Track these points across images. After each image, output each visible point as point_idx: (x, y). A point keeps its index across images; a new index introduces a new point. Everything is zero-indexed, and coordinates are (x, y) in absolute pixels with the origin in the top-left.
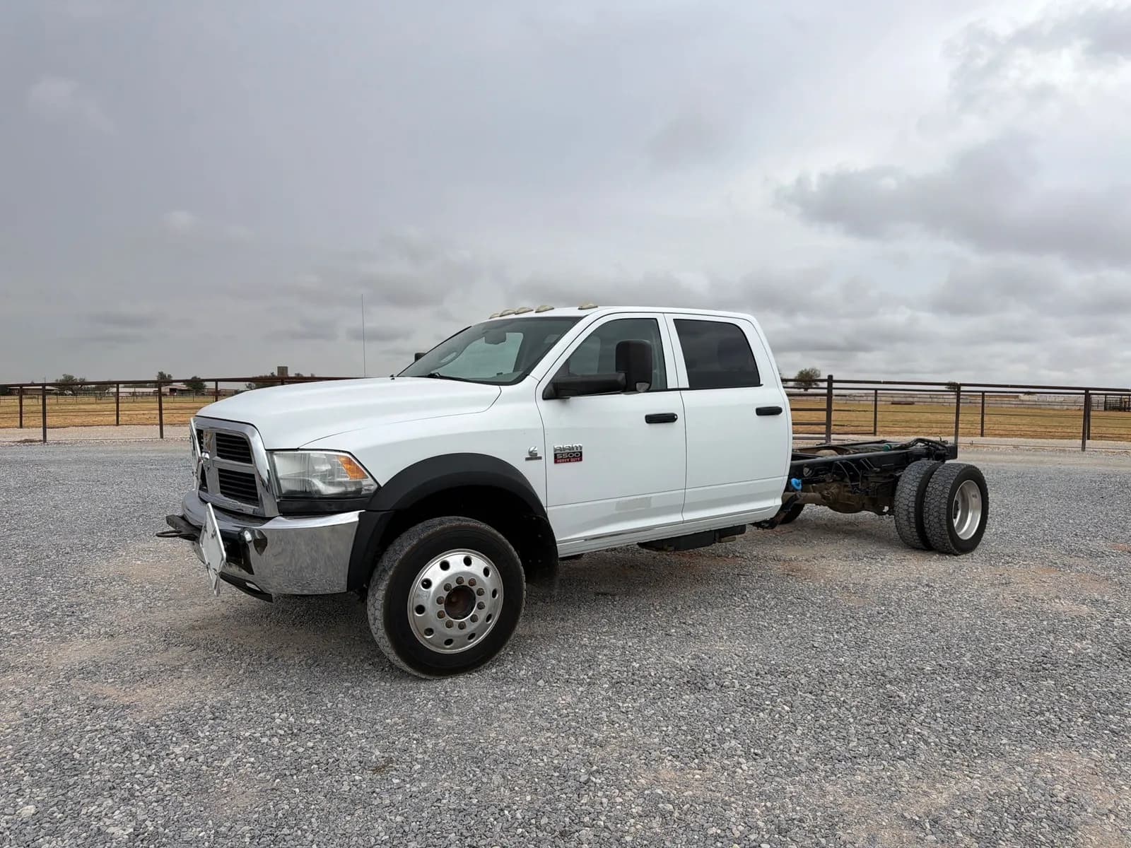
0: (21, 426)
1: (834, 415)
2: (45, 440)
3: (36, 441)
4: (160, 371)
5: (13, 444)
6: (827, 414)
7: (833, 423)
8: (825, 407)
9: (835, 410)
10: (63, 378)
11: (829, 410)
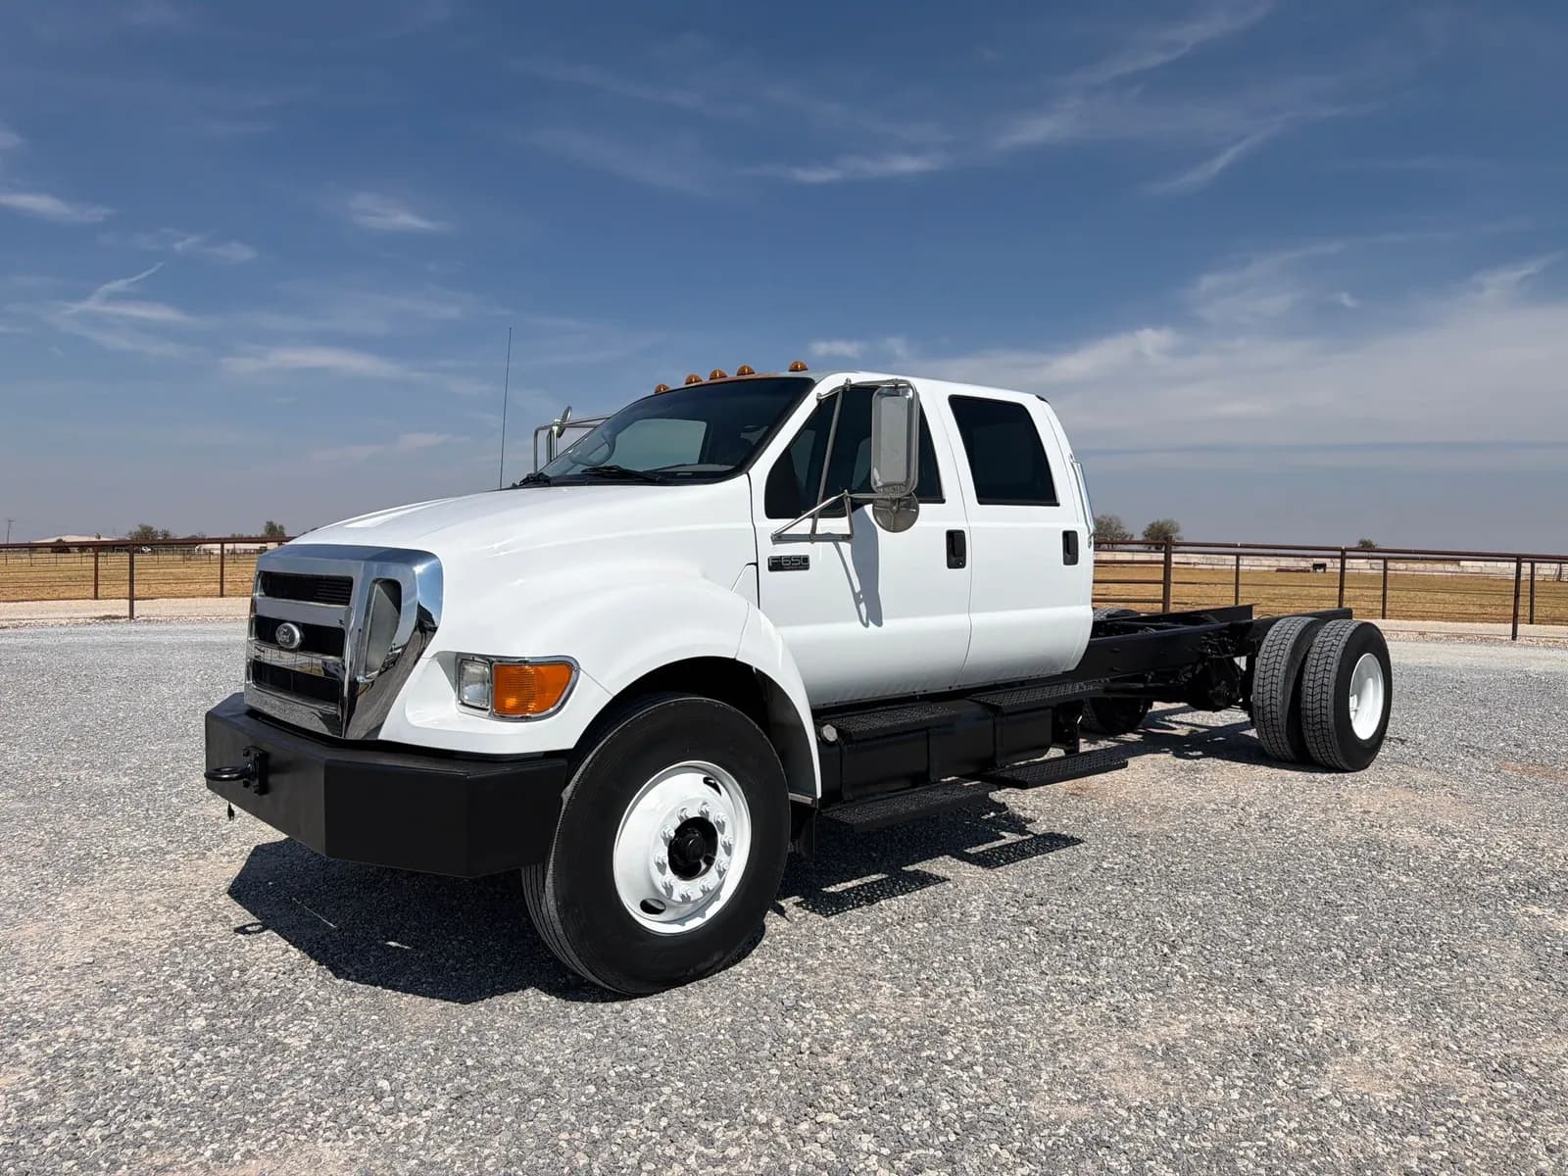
0: (96, 597)
1: (1174, 589)
2: (132, 616)
3: (120, 618)
4: (269, 521)
5: (90, 621)
6: (1164, 587)
7: (1172, 600)
8: (1161, 577)
9: (1175, 583)
10: (138, 529)
11: (1166, 583)
